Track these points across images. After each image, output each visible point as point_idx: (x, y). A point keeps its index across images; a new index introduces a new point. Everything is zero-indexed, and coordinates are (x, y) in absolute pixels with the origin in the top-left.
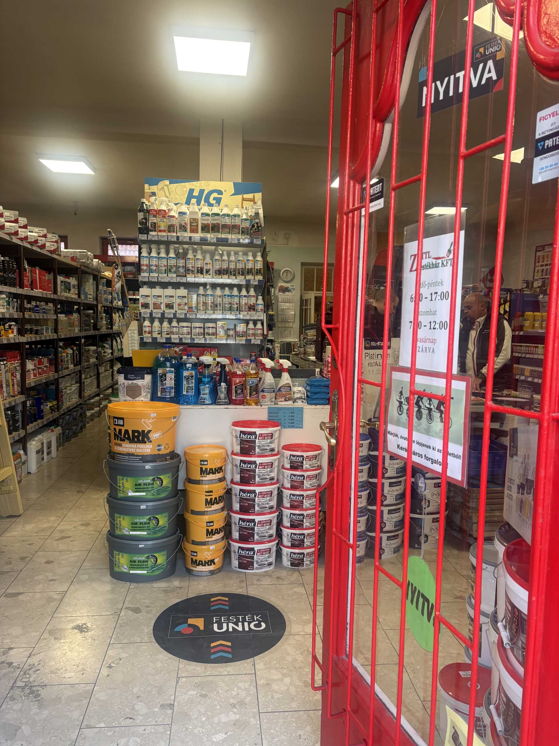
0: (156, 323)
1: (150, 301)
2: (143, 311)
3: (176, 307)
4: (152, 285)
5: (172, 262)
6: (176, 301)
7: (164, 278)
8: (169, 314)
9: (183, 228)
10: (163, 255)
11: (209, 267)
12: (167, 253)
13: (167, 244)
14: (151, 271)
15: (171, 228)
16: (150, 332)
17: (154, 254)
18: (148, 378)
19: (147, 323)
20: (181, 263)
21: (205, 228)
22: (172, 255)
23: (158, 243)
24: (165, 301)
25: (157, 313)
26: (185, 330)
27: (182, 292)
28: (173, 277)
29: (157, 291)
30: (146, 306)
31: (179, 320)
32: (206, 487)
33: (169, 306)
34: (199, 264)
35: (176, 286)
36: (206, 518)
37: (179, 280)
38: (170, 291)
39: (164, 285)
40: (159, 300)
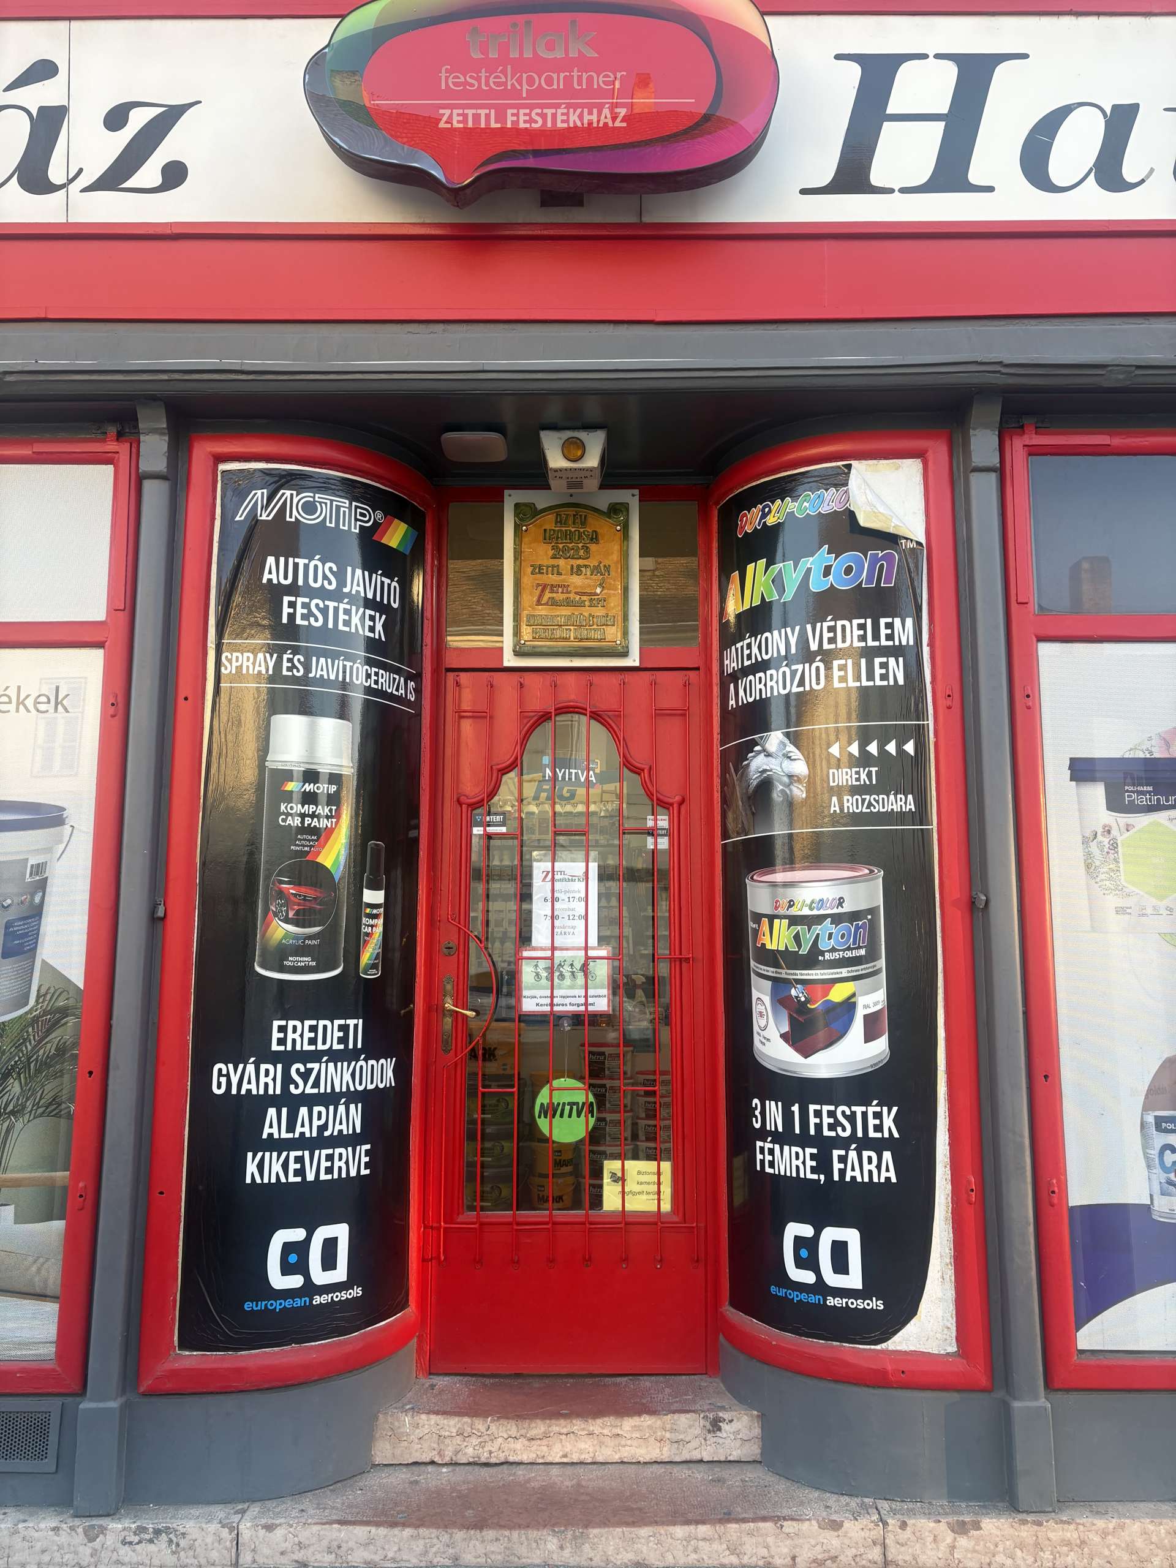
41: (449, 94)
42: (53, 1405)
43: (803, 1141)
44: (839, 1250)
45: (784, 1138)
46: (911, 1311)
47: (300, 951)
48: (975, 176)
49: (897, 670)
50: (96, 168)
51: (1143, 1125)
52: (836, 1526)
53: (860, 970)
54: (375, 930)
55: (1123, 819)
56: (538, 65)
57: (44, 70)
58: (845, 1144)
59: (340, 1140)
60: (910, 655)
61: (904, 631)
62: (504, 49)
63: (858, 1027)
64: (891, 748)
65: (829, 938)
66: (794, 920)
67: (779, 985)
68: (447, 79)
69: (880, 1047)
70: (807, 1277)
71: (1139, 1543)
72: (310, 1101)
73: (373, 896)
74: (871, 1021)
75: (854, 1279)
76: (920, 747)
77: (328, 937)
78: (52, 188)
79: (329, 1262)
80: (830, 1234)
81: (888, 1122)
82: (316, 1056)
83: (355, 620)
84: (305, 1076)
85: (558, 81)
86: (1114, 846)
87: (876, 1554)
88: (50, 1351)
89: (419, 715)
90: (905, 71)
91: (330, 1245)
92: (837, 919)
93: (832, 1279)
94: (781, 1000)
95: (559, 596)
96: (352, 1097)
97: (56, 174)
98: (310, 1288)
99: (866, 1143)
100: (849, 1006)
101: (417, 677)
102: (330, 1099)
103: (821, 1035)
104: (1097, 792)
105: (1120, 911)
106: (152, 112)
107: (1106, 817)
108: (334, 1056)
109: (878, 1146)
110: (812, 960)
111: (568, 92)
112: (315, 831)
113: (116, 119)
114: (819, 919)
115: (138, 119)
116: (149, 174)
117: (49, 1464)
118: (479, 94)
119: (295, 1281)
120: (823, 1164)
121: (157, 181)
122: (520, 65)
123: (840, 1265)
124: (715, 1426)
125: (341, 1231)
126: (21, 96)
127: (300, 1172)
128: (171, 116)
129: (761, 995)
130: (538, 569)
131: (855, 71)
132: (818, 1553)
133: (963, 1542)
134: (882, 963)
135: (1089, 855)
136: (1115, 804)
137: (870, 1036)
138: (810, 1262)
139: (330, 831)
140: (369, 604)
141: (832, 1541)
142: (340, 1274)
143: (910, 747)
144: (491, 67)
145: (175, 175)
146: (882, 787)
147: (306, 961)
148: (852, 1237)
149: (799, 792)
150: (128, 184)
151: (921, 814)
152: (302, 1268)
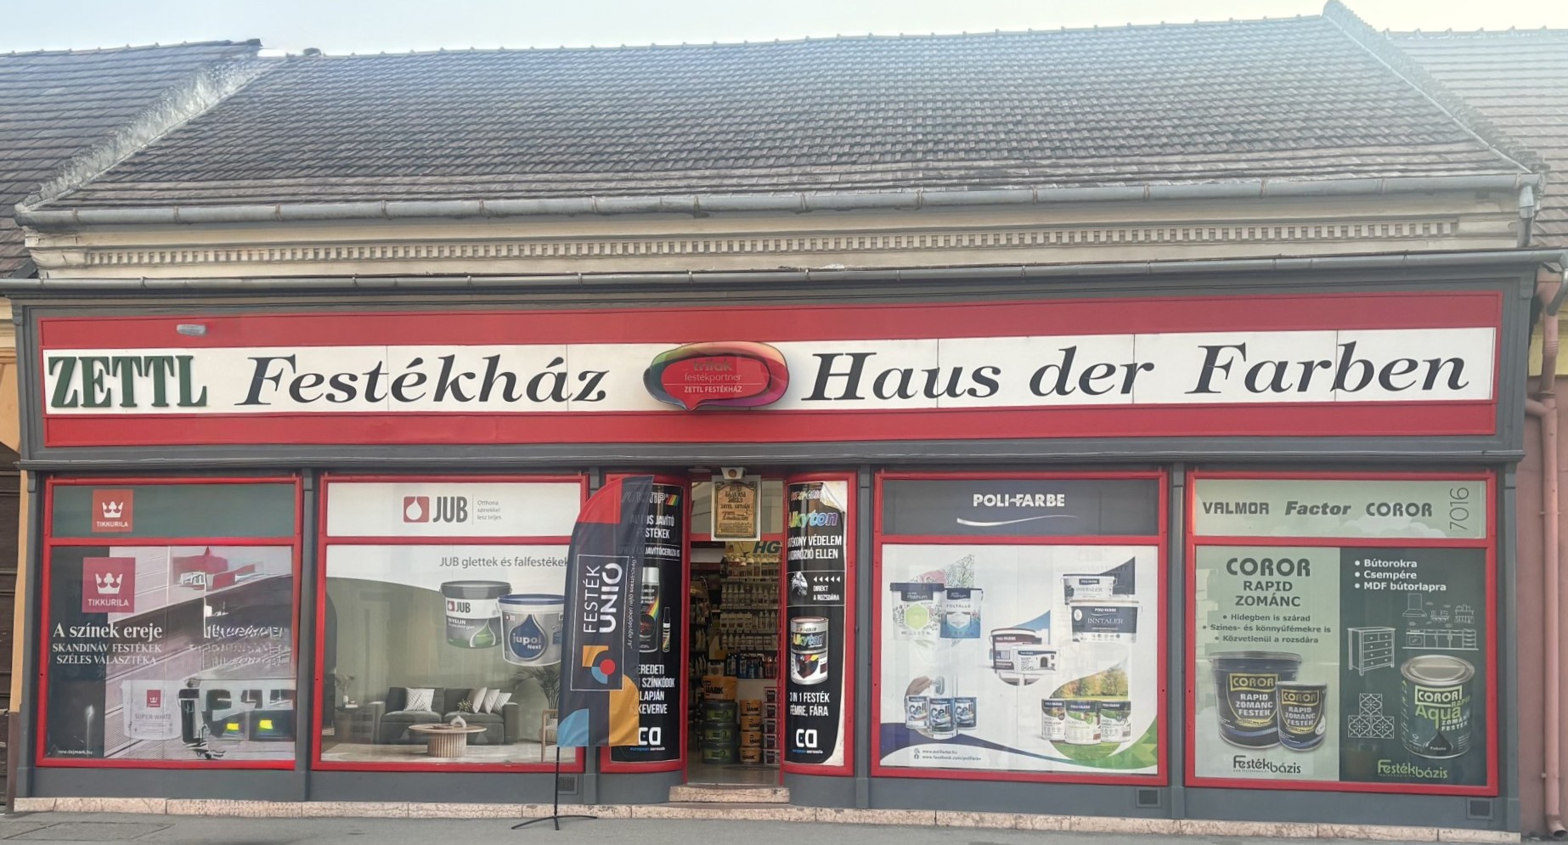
0: (731, 637)
1: (727, 622)
2: (722, 629)
3: (744, 626)
4: (729, 611)
5: (742, 596)
6: (744, 622)
7: (736, 606)
8: (739, 630)
9: (749, 573)
10: (736, 591)
11: (767, 598)
12: (739, 589)
13: (739, 584)
14: (728, 602)
15: (741, 574)
16: (727, 644)
17: (730, 591)
18: (722, 664)
19: (725, 637)
20: (748, 596)
21: (764, 573)
22: (742, 591)
23: (733, 583)
24: (736, 622)
25: (731, 630)
26: (750, 642)
27: (749, 615)
28: (742, 606)
29: (732, 615)
30: (724, 625)
31: (746, 635)
32: (750, 717)
33: (740, 625)
34: (760, 597)
35: (744, 611)
36: (750, 733)
37: (746, 608)
38: (740, 615)
39: (737, 611)
40: (733, 622)
41: (688, 382)
42: (576, 776)
43: (802, 704)
44: (811, 736)
45: (797, 703)
46: (831, 754)
47: (644, 643)
48: (858, 394)
49: (836, 553)
50: (576, 394)
51: (905, 699)
52: (802, 810)
53: (820, 651)
54: (667, 636)
55: (906, 603)
56: (715, 373)
57: (558, 361)
58: (813, 704)
59: (657, 702)
60: (840, 548)
61: (838, 541)
62: (704, 369)
63: (818, 669)
64: (833, 579)
65: (811, 640)
66: (802, 635)
67: (798, 655)
68: (687, 378)
69: (825, 674)
70: (802, 745)
71: (890, 816)
72: (649, 689)
73: (667, 625)
74: (823, 667)
75: (814, 745)
76: (842, 579)
77: (653, 638)
78: (562, 400)
79: (655, 738)
80: (809, 732)
81: (826, 698)
82: (650, 676)
83: (659, 533)
84: (647, 682)
85: (721, 378)
86: (903, 612)
87: (813, 818)
88: (573, 761)
89: (681, 562)
90: (836, 360)
91: (655, 734)
92: (814, 634)
93: (809, 745)
94: (798, 661)
95: (731, 516)
96: (661, 689)
97: (564, 395)
98: (649, 745)
99: (819, 704)
100: (816, 662)
101: (681, 549)
102: (655, 689)
103: (808, 671)
104: (899, 594)
105: (903, 633)
106: (594, 375)
107: (902, 603)
108: (656, 676)
109: (823, 705)
110: (806, 648)
111: (724, 381)
112: (648, 605)
113: (582, 377)
114: (809, 634)
115: (589, 377)
116: (593, 395)
117: (575, 792)
118: (697, 382)
119: (645, 743)
120: (807, 711)
121: (596, 397)
122: (709, 373)
123: (811, 741)
124: (775, 792)
125: (658, 730)
126: (552, 369)
127: (646, 711)
128: (601, 375)
129: (793, 659)
130: (724, 506)
131: (819, 360)
132: (797, 817)
133: (838, 815)
134: (827, 649)
135: (894, 615)
136: (905, 598)
137: (822, 672)
138: (802, 741)
139: (653, 605)
140: (664, 527)
141: (801, 814)
142: (658, 742)
143: (838, 579)
144: (700, 373)
145: (601, 395)
146: (829, 592)
147: (646, 646)
148: (814, 732)
149: (804, 593)
150: (587, 398)
151: (841, 601)
152: (647, 739)
